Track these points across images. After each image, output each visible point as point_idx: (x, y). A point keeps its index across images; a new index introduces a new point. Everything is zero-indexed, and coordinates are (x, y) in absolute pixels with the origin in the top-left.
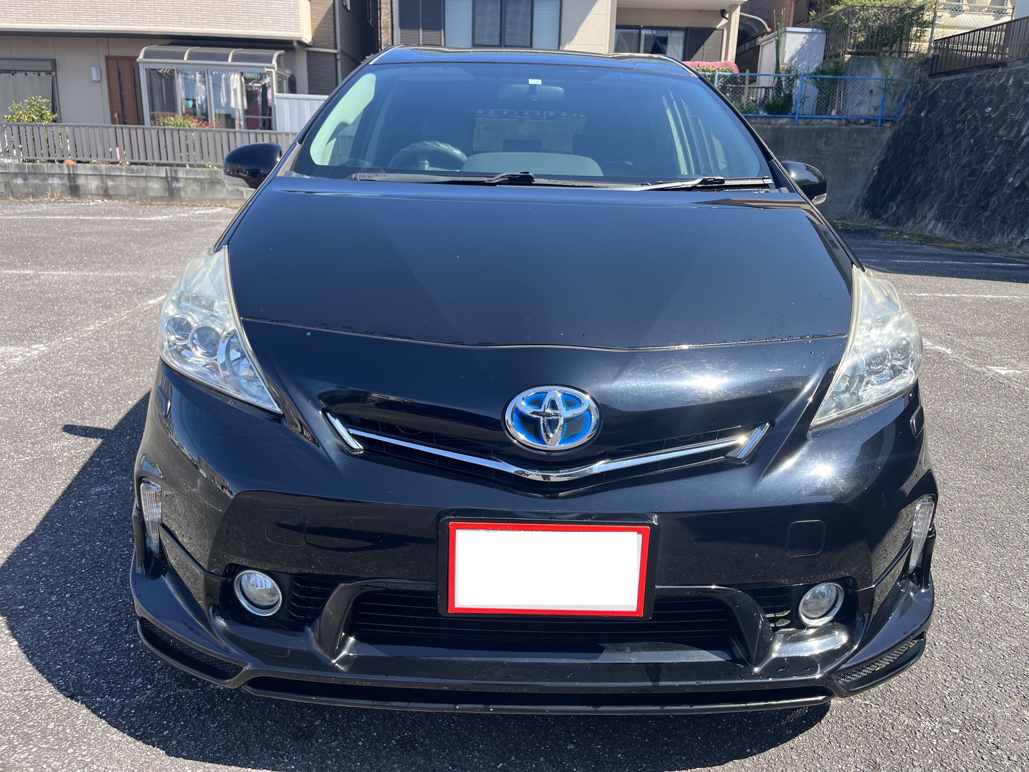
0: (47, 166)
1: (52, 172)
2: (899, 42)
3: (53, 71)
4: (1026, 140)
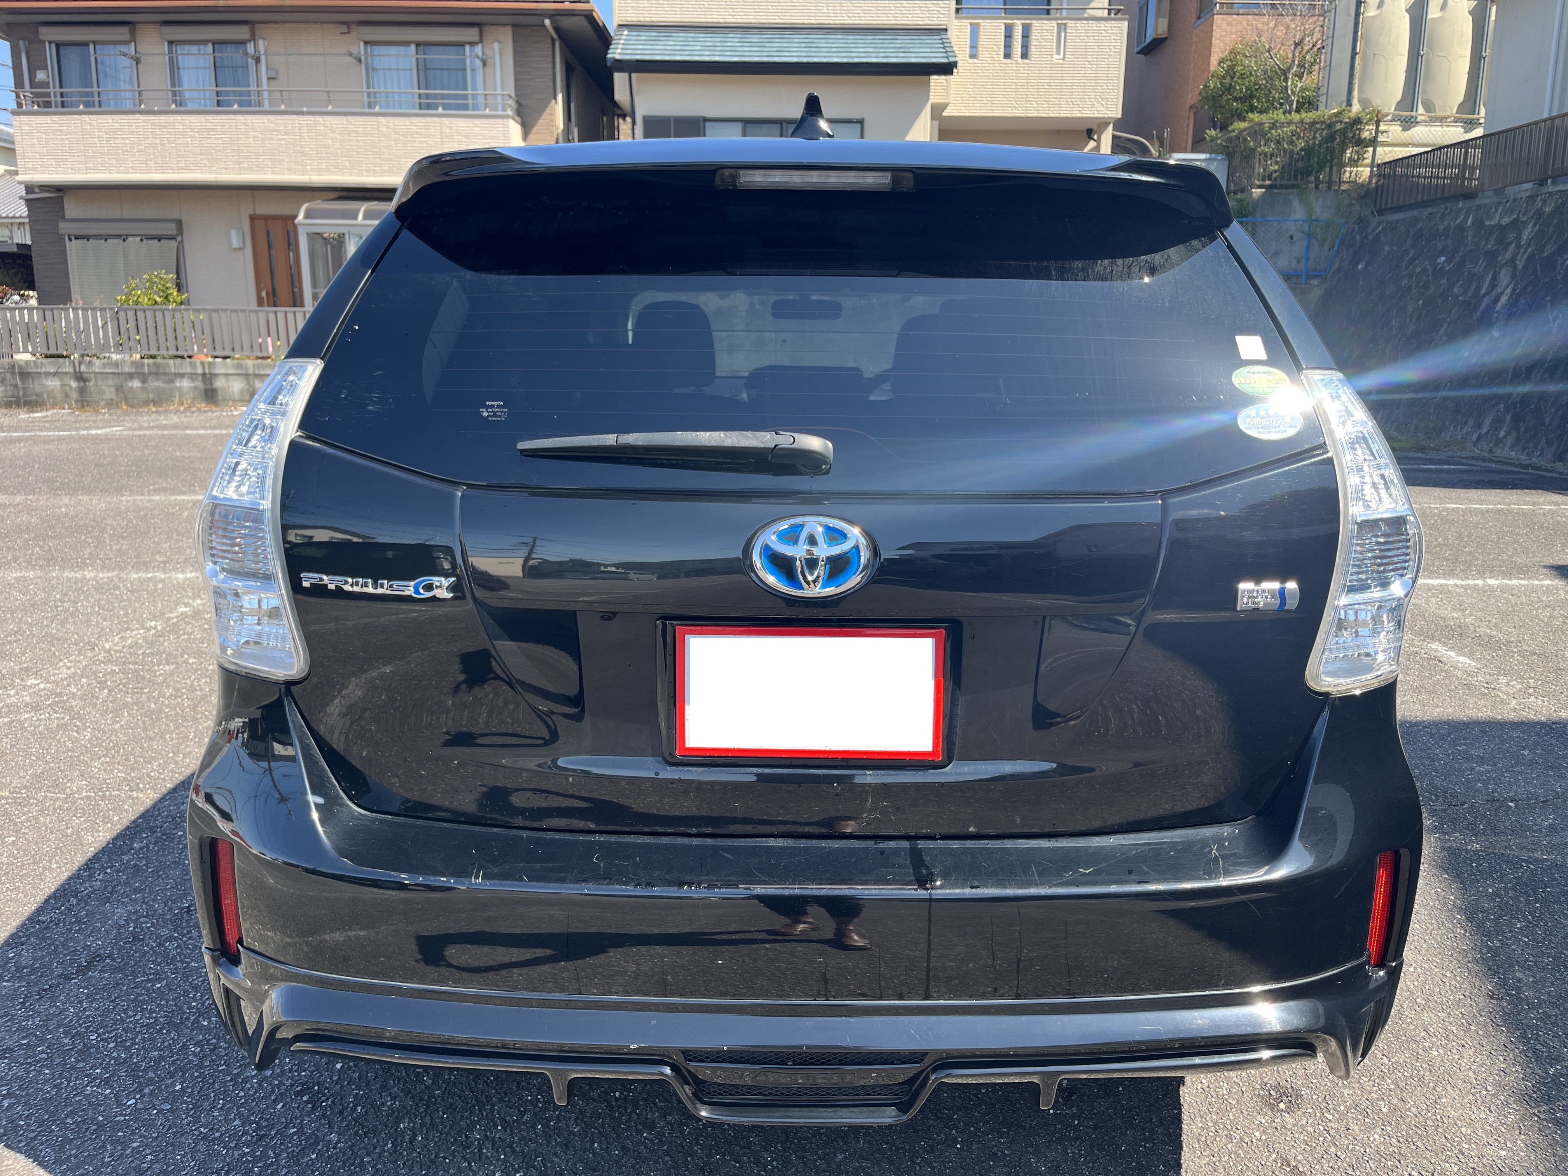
0: (175, 364)
1: (181, 371)
2: (1327, 170)
3: (178, 235)
4: (1486, 300)
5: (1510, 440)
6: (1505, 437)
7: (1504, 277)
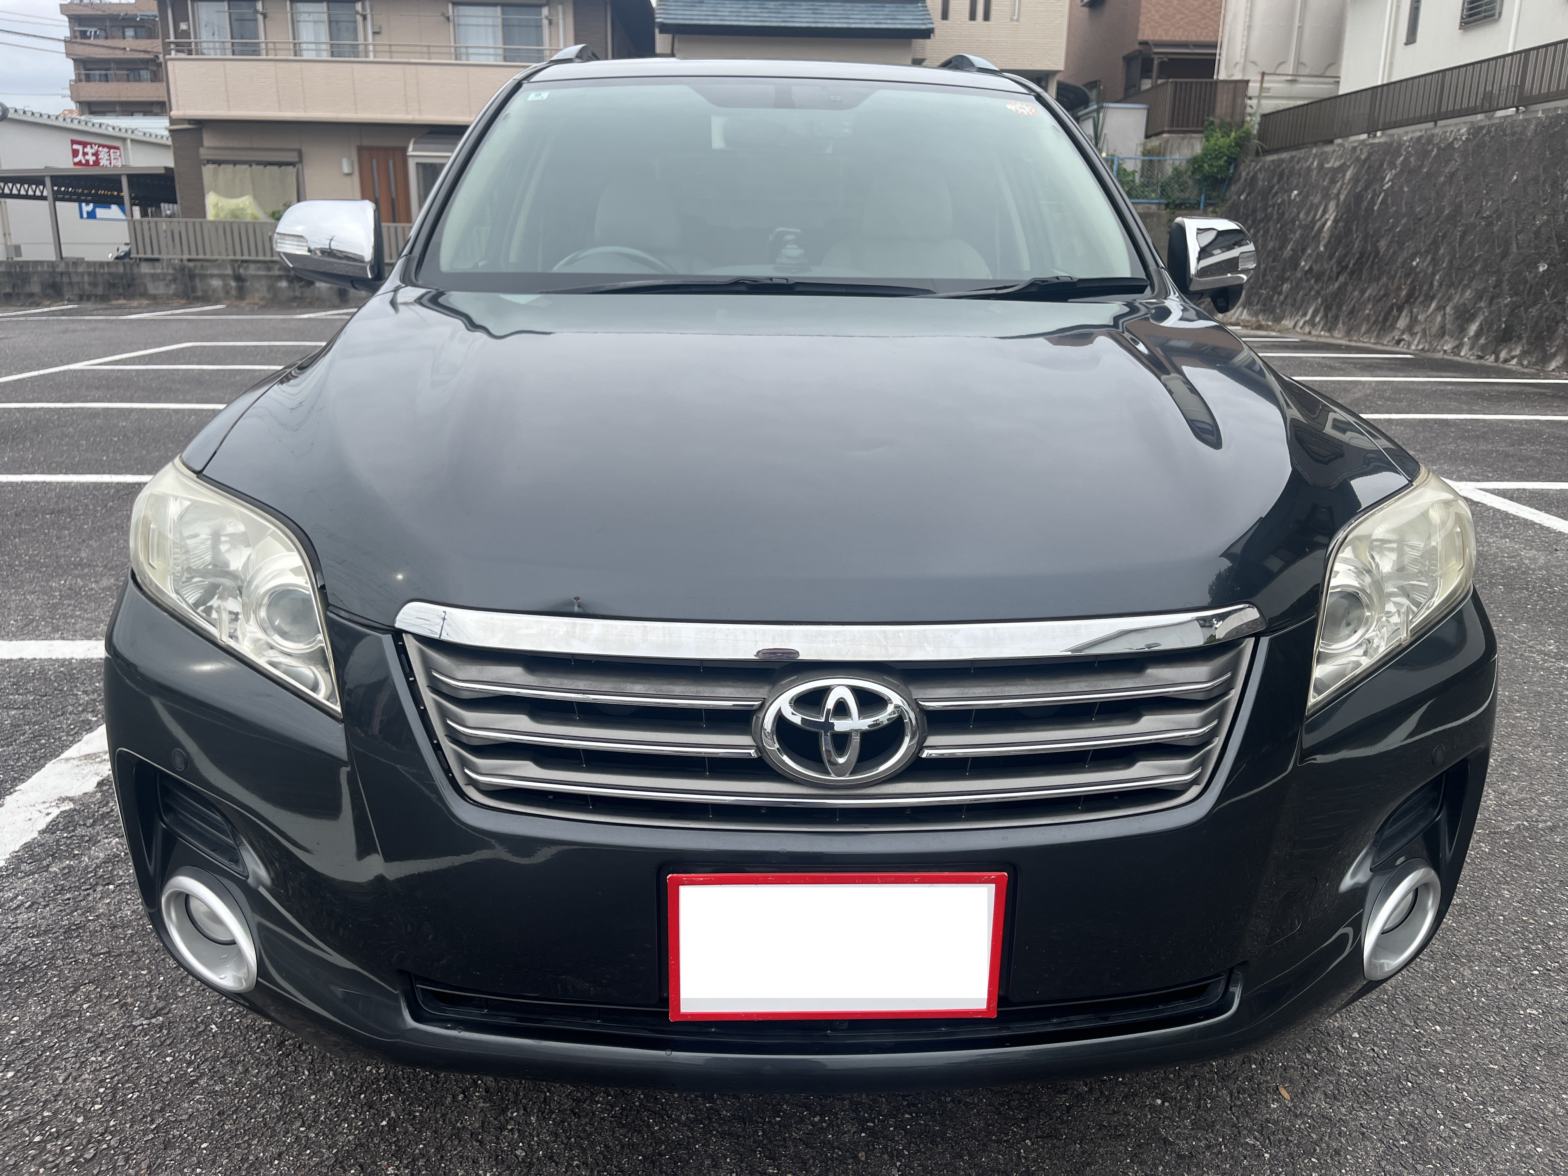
3: (298, 162)
4: (1318, 224)
5: (1322, 323)
6: (1319, 322)
7: (1332, 206)
